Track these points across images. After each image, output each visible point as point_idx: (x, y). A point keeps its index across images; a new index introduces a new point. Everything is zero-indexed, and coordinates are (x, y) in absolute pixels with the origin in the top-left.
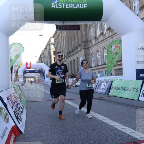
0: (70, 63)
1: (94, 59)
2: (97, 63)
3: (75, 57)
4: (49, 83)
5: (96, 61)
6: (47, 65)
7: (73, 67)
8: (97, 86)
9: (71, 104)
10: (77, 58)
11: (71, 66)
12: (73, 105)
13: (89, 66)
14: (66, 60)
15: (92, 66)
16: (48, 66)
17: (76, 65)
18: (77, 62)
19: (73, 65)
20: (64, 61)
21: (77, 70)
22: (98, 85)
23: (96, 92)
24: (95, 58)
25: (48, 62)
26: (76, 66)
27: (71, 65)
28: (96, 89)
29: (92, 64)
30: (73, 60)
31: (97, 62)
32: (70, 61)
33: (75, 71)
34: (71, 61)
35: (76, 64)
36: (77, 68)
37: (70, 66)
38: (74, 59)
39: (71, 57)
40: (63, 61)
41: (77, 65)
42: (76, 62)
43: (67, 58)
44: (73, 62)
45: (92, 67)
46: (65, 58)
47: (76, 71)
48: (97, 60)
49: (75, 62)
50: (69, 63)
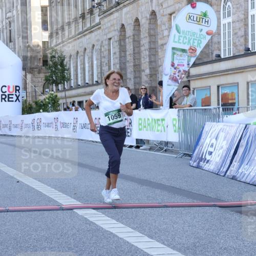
0: (116, 38)
1: (230, 20)
2: (246, 40)
3: (143, 8)
4: (16, 126)
5: (241, 33)
6: (10, 40)
7: (129, 58)
8: (241, 151)
9: (114, 231)
10: (153, 13)
11: (123, 49)
12: (121, 236)
13: (208, 55)
14: (97, 20)
15: (219, 56)
16: (14, 51)
17: (147, 46)
18: (150, 35)
19: (130, 48)
20: (88, 25)
21: (147, 71)
22: (243, 143)
23: (234, 178)
24: (236, 18)
25: (15, 27)
26: (145, 53)
27: (120, 45)
28: (235, 164)
29: (219, 43)
30: (132, 22)
31: (246, 34)
32: (118, 27)
33: (140, 78)
34: (123, 25)
35: (145, 42)
36: (150, 62)
37: (117, 50)
38: (137, 20)
39: (125, 10)
40: (84, 24)
41: (150, 49)
42: (144, 33)
43: (105, 13)
44: (129, 32)
45: (219, 59)
46: (96, 11)
47: (145, 78)
48: (246, 25)
49: (139, 30)
50: (115, 35)
